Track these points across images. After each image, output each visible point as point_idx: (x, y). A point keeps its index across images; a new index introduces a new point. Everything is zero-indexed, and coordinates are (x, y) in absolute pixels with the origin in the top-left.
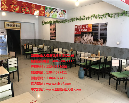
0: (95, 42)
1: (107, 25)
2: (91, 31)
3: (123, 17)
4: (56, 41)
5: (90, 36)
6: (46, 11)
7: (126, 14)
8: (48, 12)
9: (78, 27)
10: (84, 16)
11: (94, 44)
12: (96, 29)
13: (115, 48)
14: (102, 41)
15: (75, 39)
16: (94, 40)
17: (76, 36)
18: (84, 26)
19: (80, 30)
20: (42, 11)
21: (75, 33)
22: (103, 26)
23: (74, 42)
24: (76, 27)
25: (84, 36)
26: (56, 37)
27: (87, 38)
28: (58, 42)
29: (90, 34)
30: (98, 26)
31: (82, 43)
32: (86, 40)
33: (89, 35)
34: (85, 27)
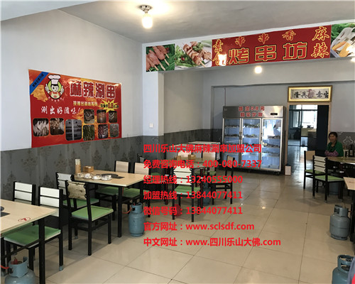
6: (338, 37)
8: (347, 39)
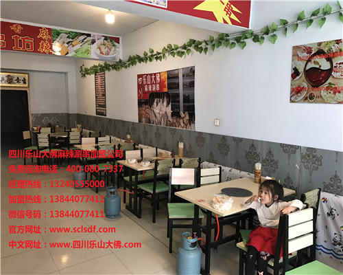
0: (175, 121)
1: (194, 72)
2: (166, 90)
3: (222, 50)
4: (107, 117)
5: (165, 103)
6: (57, 40)
7: (227, 40)
8: (64, 43)
9: (143, 81)
10: (153, 51)
11: (172, 124)
12: (174, 83)
13: (212, 135)
14: (187, 117)
15: (139, 111)
16: (173, 115)
17: (140, 104)
18: (153, 77)
19: (146, 89)
20: (44, 40)
21: (139, 97)
22: (188, 76)
23: (137, 121)
24: (140, 79)
25: (155, 104)
26: (105, 107)
27: (160, 110)
28: (110, 120)
29: (165, 99)
30: (178, 77)
31: (152, 122)
32: (157, 115)
33: (163, 102)
34: (155, 78)
